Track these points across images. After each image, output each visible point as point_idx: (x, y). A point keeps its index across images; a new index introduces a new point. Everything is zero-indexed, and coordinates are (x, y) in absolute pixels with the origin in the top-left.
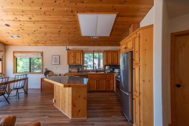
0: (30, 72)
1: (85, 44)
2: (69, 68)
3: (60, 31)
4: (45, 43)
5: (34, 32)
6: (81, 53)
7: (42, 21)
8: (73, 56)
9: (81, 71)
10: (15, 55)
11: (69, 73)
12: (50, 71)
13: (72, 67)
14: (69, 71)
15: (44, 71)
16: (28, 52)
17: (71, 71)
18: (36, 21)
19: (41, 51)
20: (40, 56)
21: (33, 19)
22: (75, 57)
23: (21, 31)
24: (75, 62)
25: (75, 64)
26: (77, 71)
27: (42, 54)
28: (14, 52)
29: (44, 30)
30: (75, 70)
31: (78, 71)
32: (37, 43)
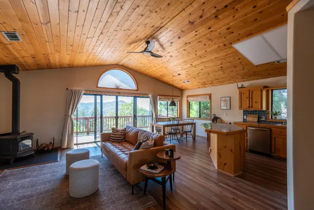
0: (200, 117)
1: (269, 75)
2: (244, 115)
3: (222, 67)
4: (212, 83)
5: (198, 75)
6: (262, 91)
7: (200, 64)
8: (248, 96)
9: (264, 121)
10: (188, 99)
11: (244, 122)
12: (219, 118)
13: (248, 114)
14: (244, 119)
15: (213, 117)
16: (198, 95)
17: (246, 120)
18: (196, 65)
19: (209, 92)
20: (208, 99)
21: (194, 64)
22: (252, 98)
23: (189, 76)
24: (251, 106)
25: (251, 108)
26: (256, 120)
27: (210, 96)
28: (187, 97)
29: (205, 70)
30: (253, 119)
31: (259, 121)
32: (204, 85)
